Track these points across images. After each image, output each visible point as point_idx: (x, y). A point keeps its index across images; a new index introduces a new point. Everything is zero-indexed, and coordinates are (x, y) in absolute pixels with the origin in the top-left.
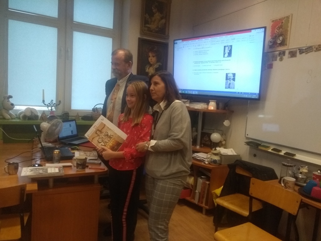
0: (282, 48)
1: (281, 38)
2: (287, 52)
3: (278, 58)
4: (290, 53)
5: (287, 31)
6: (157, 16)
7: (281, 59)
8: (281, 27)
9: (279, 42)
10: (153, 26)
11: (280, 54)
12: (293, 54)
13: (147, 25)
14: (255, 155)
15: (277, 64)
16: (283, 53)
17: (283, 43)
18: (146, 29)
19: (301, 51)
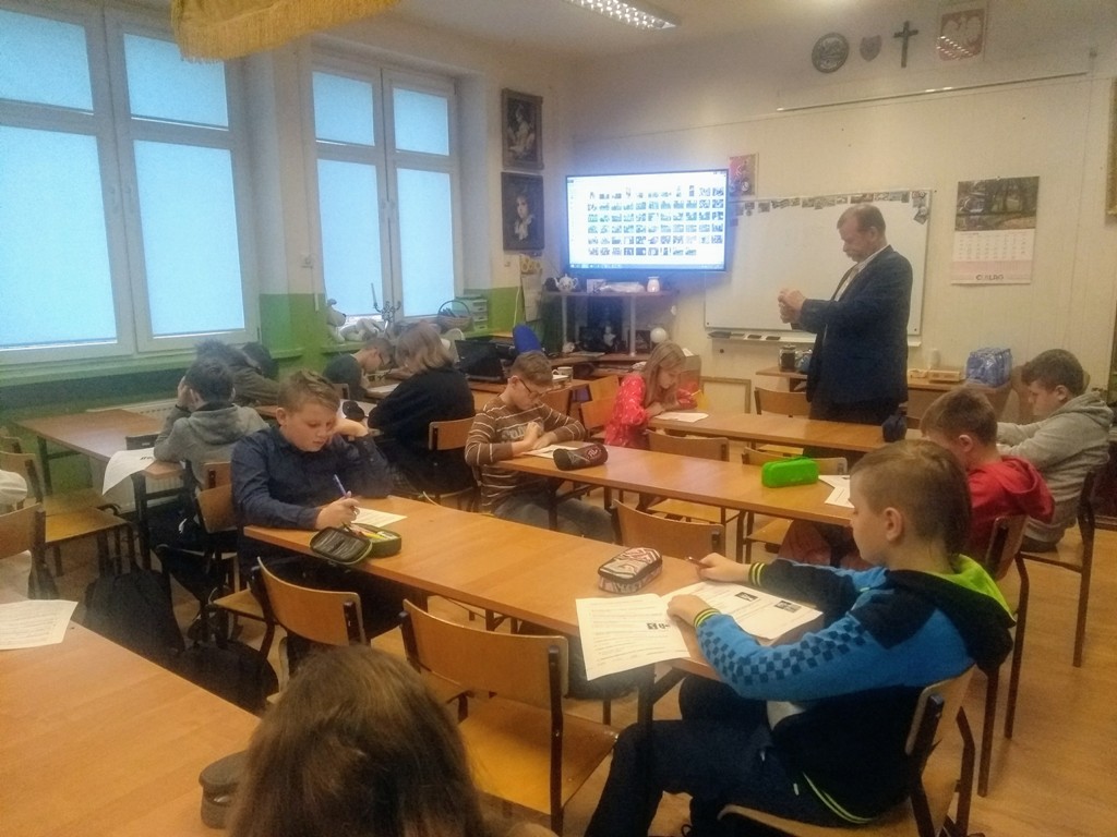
0: (748, 199)
1: (746, 184)
2: (756, 204)
3: (745, 211)
4: (761, 205)
5: (753, 175)
6: (524, 128)
7: (749, 213)
8: (744, 168)
9: (744, 189)
10: (519, 149)
11: (747, 206)
12: (764, 207)
13: (512, 148)
14: (722, 351)
15: (743, 219)
16: (750, 206)
17: (750, 191)
18: (511, 154)
19: (775, 205)
